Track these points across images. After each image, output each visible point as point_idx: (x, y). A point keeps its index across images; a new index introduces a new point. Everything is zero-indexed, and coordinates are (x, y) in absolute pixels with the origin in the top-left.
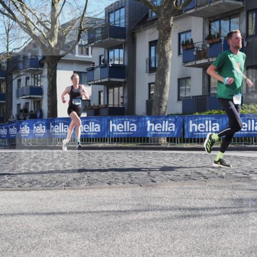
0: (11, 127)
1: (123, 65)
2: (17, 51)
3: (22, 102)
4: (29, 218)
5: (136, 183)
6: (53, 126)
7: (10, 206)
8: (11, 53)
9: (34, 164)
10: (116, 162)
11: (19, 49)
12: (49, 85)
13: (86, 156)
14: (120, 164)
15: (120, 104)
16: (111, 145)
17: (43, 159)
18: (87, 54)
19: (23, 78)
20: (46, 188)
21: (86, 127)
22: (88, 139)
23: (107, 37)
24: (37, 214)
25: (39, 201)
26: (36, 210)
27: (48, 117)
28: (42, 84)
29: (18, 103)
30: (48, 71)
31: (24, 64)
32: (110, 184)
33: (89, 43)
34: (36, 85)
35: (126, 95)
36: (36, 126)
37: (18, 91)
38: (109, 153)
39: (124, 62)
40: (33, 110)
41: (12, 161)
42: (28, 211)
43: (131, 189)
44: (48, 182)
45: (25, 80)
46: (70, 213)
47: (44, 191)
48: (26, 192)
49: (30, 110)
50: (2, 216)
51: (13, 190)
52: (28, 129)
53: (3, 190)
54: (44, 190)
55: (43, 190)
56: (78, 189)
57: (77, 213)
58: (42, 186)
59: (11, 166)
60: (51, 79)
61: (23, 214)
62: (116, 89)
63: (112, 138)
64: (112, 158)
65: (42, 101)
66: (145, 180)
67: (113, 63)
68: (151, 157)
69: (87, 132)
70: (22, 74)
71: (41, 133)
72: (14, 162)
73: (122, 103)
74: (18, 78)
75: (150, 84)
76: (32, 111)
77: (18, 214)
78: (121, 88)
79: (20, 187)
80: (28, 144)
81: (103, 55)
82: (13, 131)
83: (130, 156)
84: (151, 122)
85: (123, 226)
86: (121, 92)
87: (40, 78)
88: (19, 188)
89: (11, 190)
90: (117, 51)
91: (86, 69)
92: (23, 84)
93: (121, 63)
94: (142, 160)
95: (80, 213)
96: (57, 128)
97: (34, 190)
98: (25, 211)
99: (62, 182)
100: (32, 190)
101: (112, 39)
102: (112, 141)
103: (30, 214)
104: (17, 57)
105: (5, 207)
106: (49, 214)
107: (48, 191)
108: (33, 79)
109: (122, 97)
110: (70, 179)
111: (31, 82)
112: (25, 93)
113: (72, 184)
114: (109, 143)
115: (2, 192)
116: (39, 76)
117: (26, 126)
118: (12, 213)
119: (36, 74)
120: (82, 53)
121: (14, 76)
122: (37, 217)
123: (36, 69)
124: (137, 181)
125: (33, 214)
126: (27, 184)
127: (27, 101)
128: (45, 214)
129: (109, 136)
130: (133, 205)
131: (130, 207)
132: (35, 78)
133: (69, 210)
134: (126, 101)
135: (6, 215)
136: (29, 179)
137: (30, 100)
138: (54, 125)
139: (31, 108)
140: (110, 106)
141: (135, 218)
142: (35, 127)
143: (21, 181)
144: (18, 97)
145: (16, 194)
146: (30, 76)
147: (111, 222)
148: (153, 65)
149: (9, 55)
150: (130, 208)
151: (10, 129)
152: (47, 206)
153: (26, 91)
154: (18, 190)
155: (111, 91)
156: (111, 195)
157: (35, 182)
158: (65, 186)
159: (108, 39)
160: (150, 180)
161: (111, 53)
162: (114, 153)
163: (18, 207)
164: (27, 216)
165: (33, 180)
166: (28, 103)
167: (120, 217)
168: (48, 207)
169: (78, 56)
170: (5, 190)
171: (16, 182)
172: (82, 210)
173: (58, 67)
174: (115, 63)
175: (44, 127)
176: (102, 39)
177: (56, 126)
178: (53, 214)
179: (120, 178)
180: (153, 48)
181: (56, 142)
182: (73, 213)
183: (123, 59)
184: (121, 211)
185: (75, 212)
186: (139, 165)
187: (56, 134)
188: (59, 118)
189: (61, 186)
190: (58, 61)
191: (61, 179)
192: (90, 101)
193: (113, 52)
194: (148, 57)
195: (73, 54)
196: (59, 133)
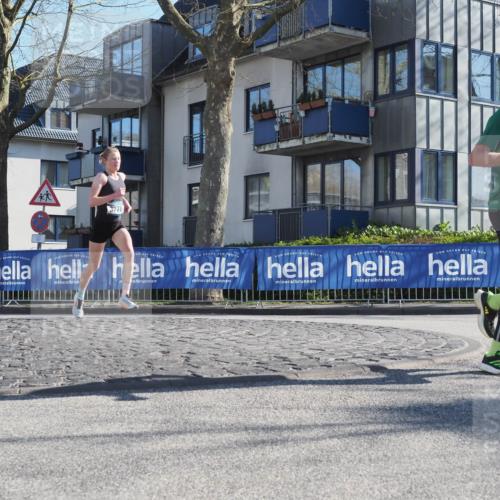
1: (139, 148)
10: (123, 338)
14: (131, 342)
15: (133, 224)
16: (114, 304)
18: (69, 126)
21: (66, 269)
33: (72, 105)
35: (144, 206)
39: (140, 144)
46: (30, 440)
57: (43, 439)
63: (116, 292)
64: (115, 330)
67: (119, 144)
68: (191, 328)
69: (68, 280)
73: (137, 223)
75: (190, 186)
78: (135, 194)
81: (98, 129)
83: (152, 326)
84: (193, 260)
85: (135, 464)
86: (135, 202)
90: (126, 121)
91: (67, 155)
93: (134, 146)
94: (175, 333)
95: (50, 439)
96: (7, 270)
99: (15, 379)
101: (117, 98)
102: (116, 297)
109: (137, 211)
110: (31, 373)
113: (36, 382)
114: (111, 301)
120: (58, 125)
129: (111, 288)
130: (155, 421)
131: (150, 426)
133: (27, 434)
134: (144, 218)
141: (159, 448)
147: (112, 456)
148: (197, 150)
150: (149, 428)
158: (20, 386)
159: (109, 98)
160: (189, 373)
161: (116, 126)
162: (119, 319)
167: (128, 446)
169: (49, 129)
172: (55, 433)
173: (9, 151)
174: (124, 144)
176: (98, 98)
177: (5, 267)
179: (131, 369)
180: (197, 117)
181: (6, 298)
182: (35, 439)
183: (138, 137)
184: (131, 435)
185: (41, 438)
186: (168, 343)
187: (4, 283)
188: (12, 252)
189: (12, 387)
190: (10, 138)
191: (13, 373)
192: (73, 217)
193: (119, 123)
194: (186, 133)
195: (41, 126)
196: (11, 280)
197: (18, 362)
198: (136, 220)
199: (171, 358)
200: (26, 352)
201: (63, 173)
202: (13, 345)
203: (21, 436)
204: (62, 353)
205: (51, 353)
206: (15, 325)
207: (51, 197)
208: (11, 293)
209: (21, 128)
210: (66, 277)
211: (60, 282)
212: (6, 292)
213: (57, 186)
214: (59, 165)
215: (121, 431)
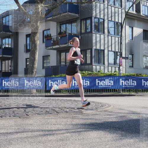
1: (11, 48)
5: (17, 116)
10: (6, 104)
14: (8, 105)
15: (9, 70)
16: (3, 94)
23: (1, 31)
32: (1, 117)
35: (12, 65)
38: (2, 99)
39: (11, 46)
43: (14, 120)
62: (7, 61)
63: (4, 90)
64: (3, 102)
66: (23, 114)
67: (5, 46)
68: (26, 101)
73: (10, 70)
75: (26, 59)
78: (10, 61)
83: (14, 100)
85: (8, 142)
86: (10, 63)
90: (7, 39)
93: (9, 47)
94: (21, 102)
101: (4, 32)
102: (4, 92)
109: (10, 66)
114: (2, 93)
124: (18, 115)
129: (2, 89)
130: (15, 129)
131: (13, 130)
134: (12, 68)
140: (3, 71)
141: (16, 137)
147: (1, 139)
148: (28, 48)
150: (13, 131)
155: (4, 62)
156: (2, 123)
159: (2, 32)
160: (26, 114)
161: (4, 41)
162: (5, 98)
167: (7, 136)
174: (6, 46)
179: (8, 113)
180: (28, 38)
183: (10, 44)
184: (7, 133)
186: (19, 106)
193: (5, 40)
194: (25, 43)
198: (10, 69)
199: (20, 110)
215: (5, 132)
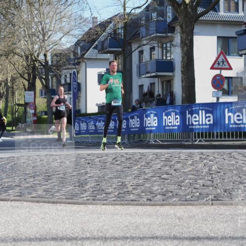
0: (132, 118)
2: (138, 11)
3: (146, 82)
4: (165, 244)
6: (190, 116)
7: (137, 227)
8: (129, 14)
9: (167, 168)
11: (140, 7)
12: (183, 58)
13: (240, 157)
17: (179, 162)
18: (237, 11)
19: (146, 49)
20: (186, 202)
21: (238, 116)
22: (240, 133)
24: (175, 238)
25: (177, 221)
26: (175, 232)
27: (182, 103)
28: (172, 57)
29: (140, 84)
30: (181, 37)
31: (147, 29)
34: (164, 58)
36: (167, 115)
37: (139, 67)
40: (161, 93)
41: (136, 165)
42: (163, 234)
44: (188, 194)
45: (149, 51)
46: (222, 238)
47: (183, 207)
48: (158, 208)
49: (156, 94)
50: (128, 240)
51: (141, 205)
52: (155, 120)
53: (126, 205)
54: (184, 205)
55: (181, 205)
56: (231, 204)
57: (232, 238)
58: (180, 200)
59: (136, 172)
60: (185, 49)
61: (157, 238)
65: (173, 80)
69: (240, 124)
70: (145, 42)
71: (174, 126)
72: (139, 166)
74: (140, 49)
76: (160, 95)
77: (150, 238)
79: (150, 200)
80: (155, 141)
82: (135, 123)
87: (170, 47)
88: (149, 202)
89: (137, 205)
91: (236, 32)
92: (146, 56)
95: (237, 238)
96: (195, 117)
97: (169, 204)
98: (158, 234)
99: (208, 195)
100: (166, 205)
103: (166, 238)
104: (137, 19)
105: (131, 228)
106: (193, 239)
107: (189, 207)
108: (160, 49)
110: (219, 191)
111: (157, 54)
112: (149, 70)
113: (223, 197)
115: (126, 207)
116: (168, 45)
117: (152, 115)
118: (141, 236)
119: (164, 42)
120: (229, 10)
121: (134, 46)
122: (176, 242)
123: (164, 35)
125: (170, 238)
126: (159, 197)
127: (152, 80)
128: (186, 239)
132: (162, 47)
133: (220, 235)
135: (133, 238)
136: (162, 189)
137: (157, 79)
138: (191, 113)
139: (158, 90)
142: (165, 117)
143: (151, 193)
144: (140, 75)
145: (145, 210)
146: (156, 45)
149: (126, 17)
151: (131, 120)
152: (188, 228)
153: (152, 67)
154: (147, 205)
157: (170, 194)
158: (212, 200)
163: (149, 228)
164: (163, 241)
165: (167, 191)
166: (154, 83)
168: (191, 229)
169: (223, 13)
170: (129, 204)
171: (143, 194)
172: (239, 235)
173: (195, 31)
175: (178, 116)
177: (194, 115)
178: (199, 238)
181: (195, 137)
182: (226, 238)
185: (230, 237)
187: (194, 127)
188: (199, 104)
189: (207, 200)
190: (195, 22)
191: (206, 191)
192: (241, 78)
195: (217, 12)
196: (199, 125)
197: (209, 183)
200: (214, 176)
201: (233, 45)
202: (205, 171)
203: (216, 236)
204: (240, 177)
205: (232, 177)
206: (204, 157)
207: (226, 63)
208: (198, 133)
209: (203, 14)
210: (238, 122)
211: (234, 126)
212: (195, 133)
213: (229, 55)
214: (230, 40)
